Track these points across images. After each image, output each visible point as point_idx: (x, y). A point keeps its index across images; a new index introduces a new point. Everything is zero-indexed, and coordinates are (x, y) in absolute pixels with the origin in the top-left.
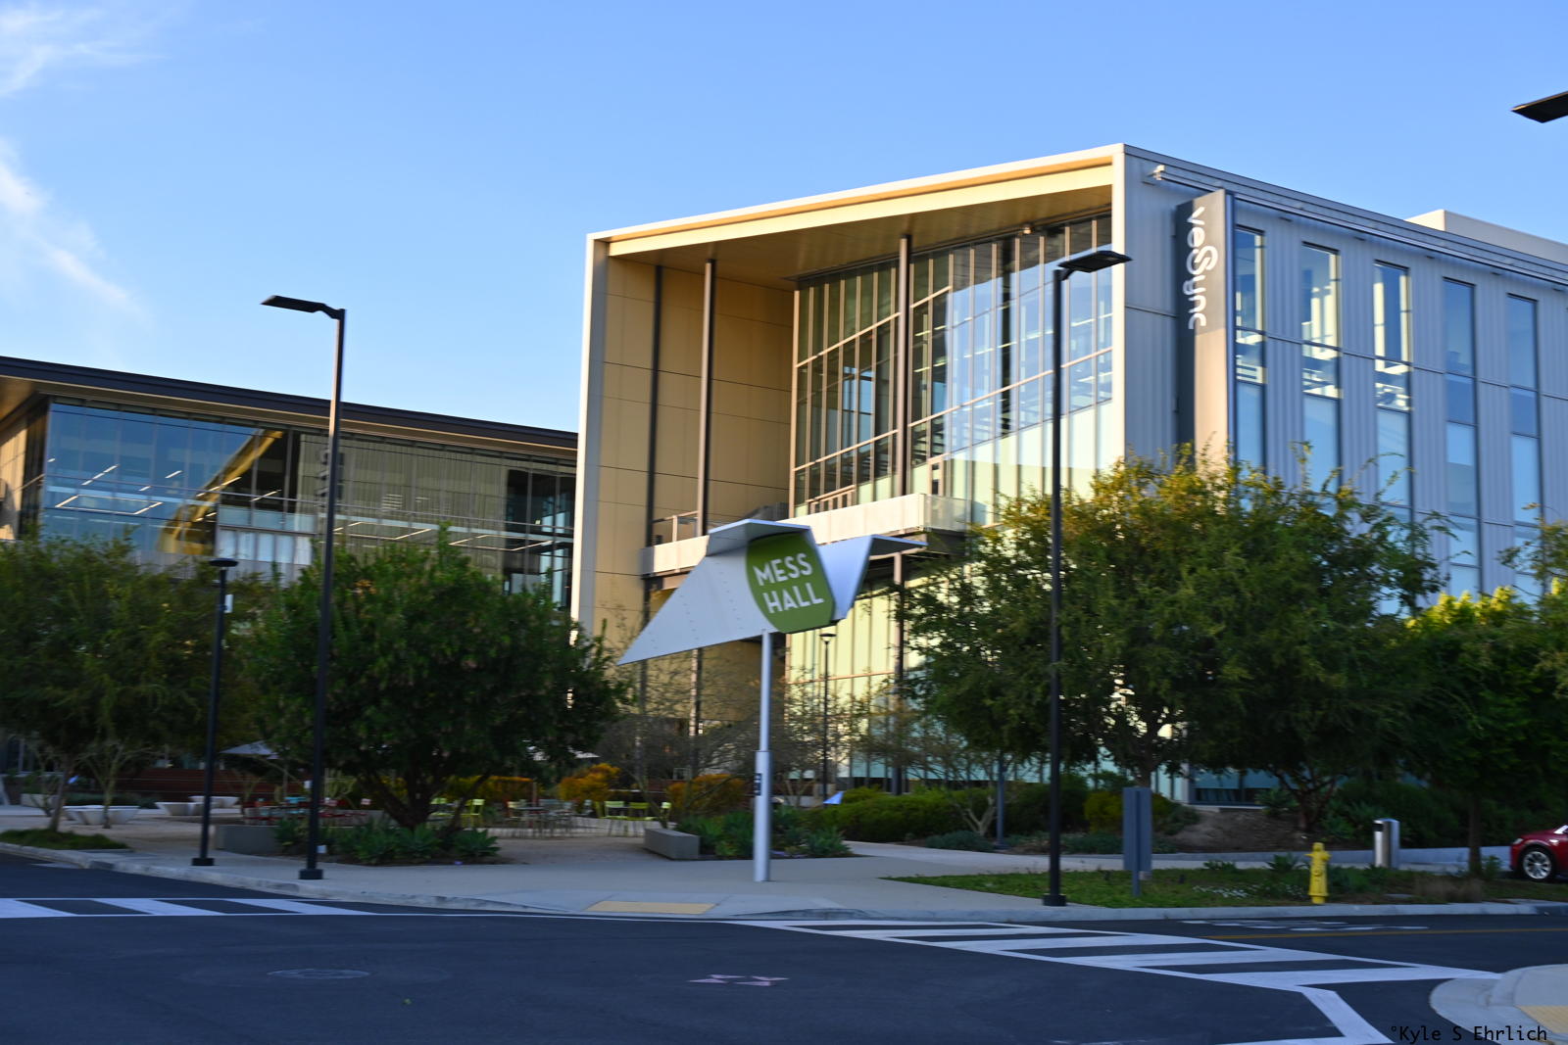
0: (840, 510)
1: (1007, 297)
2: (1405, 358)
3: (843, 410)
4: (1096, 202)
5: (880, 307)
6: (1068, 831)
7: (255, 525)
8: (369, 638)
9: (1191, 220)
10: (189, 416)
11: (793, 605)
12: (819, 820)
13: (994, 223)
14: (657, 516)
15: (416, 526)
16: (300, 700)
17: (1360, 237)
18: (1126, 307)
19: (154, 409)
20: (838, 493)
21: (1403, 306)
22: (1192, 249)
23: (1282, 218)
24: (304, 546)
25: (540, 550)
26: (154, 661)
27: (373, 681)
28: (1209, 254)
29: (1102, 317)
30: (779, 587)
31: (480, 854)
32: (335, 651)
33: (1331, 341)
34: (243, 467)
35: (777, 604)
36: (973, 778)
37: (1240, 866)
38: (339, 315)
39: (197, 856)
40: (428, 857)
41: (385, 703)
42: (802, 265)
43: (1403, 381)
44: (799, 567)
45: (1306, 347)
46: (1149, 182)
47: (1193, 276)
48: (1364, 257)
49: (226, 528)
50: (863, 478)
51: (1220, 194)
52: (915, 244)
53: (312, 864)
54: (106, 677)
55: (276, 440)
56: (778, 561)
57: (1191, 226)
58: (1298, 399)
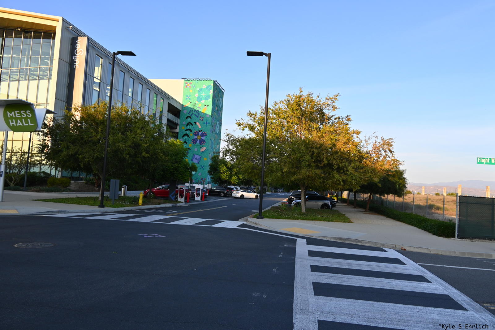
1: (3, 44)
11: (21, 124)
18: (59, 58)
22: (77, 49)
28: (81, 51)
30: (16, 119)
35: (14, 123)
44: (26, 114)
46: (68, 29)
47: (76, 55)
51: (85, 39)
56: (19, 111)
58: (92, 90)
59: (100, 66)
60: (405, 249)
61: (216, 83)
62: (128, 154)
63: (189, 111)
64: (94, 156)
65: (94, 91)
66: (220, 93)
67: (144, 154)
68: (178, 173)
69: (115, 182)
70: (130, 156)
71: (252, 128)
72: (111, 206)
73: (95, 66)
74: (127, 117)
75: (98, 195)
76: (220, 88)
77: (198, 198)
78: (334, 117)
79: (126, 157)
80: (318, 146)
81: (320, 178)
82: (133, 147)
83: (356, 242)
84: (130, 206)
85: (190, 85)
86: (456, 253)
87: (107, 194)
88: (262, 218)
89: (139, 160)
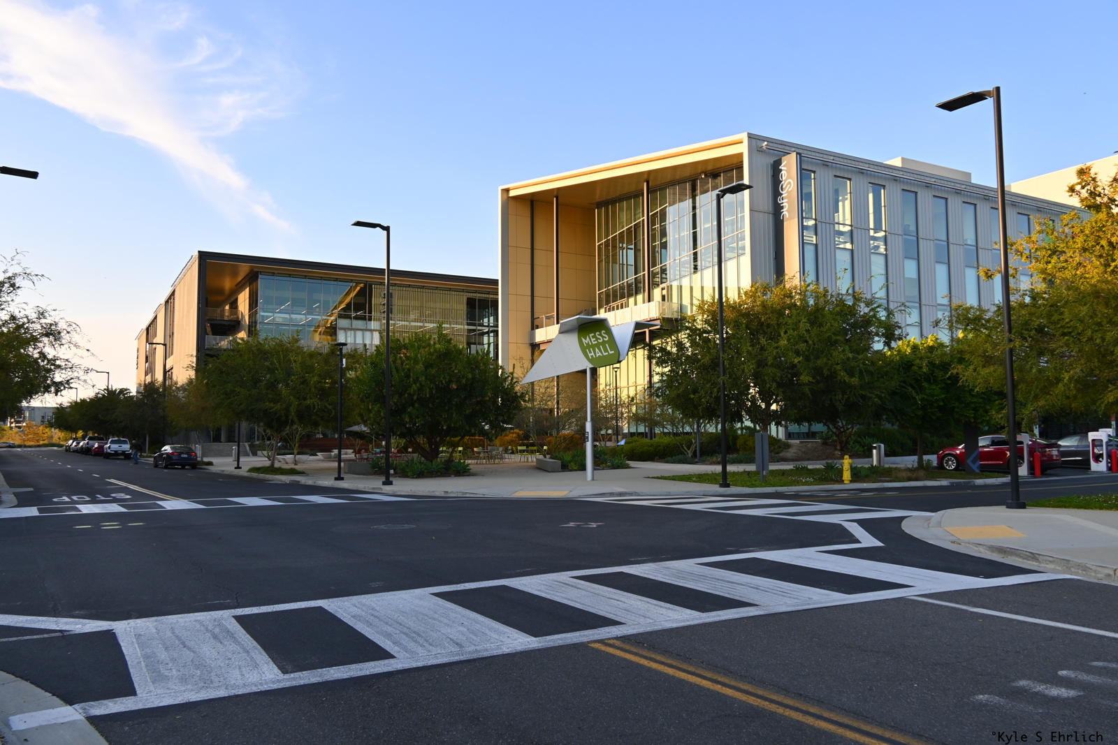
0: (620, 310)
1: (694, 208)
2: (884, 229)
3: (619, 264)
4: (735, 161)
5: (635, 215)
6: (730, 454)
7: (354, 327)
8: (408, 376)
9: (780, 168)
10: (321, 278)
11: (600, 354)
12: (615, 452)
13: (687, 173)
14: (535, 317)
15: (426, 325)
16: (378, 405)
17: (861, 172)
18: (751, 210)
19: (306, 276)
20: (619, 302)
21: (883, 204)
22: (781, 181)
23: (824, 165)
24: (376, 336)
25: (483, 334)
26: (313, 389)
27: (411, 395)
28: (789, 183)
29: (739, 215)
30: (593, 346)
31: (463, 472)
32: (393, 383)
33: (848, 222)
34: (347, 300)
35: (593, 354)
36: (685, 431)
37: (810, 467)
38: (387, 229)
39: (337, 476)
40: (439, 474)
41: (416, 405)
42: (598, 198)
43: (883, 239)
44: (602, 337)
45: (836, 226)
46: (760, 150)
47: (782, 194)
48: (863, 182)
49: (341, 329)
50: (630, 295)
51: (794, 155)
52: (650, 185)
53: (387, 478)
54: (292, 397)
55: (361, 288)
56: (593, 334)
57: (781, 170)
58: (833, 250)
59: (849, 196)
73: (838, 200)
77: (1097, 467)
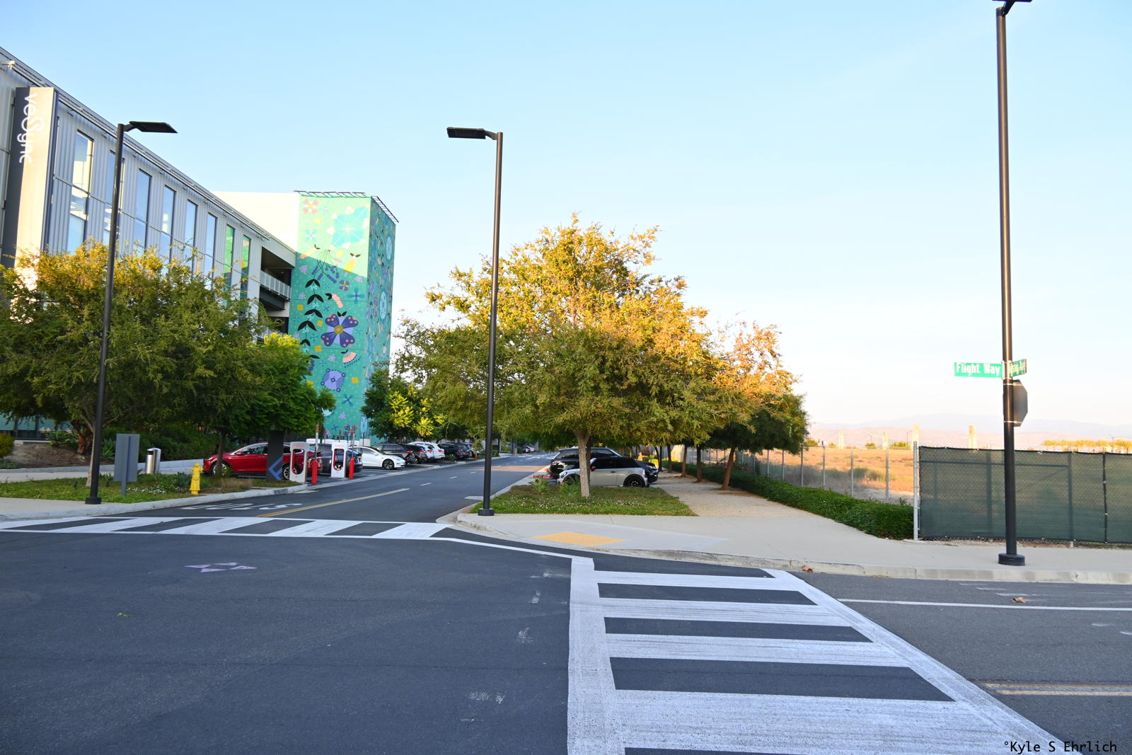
9: (26, 99)
22: (26, 116)
28: (38, 122)
33: (85, 188)
45: (73, 188)
47: (25, 132)
51: (50, 89)
57: (27, 102)
58: (67, 216)
59: (89, 158)
60: (810, 570)
61: (378, 202)
62: (159, 372)
63: (312, 269)
64: (70, 378)
65: (72, 219)
66: (387, 227)
67: (200, 370)
68: (289, 413)
69: (126, 442)
70: (166, 376)
71: (463, 306)
72: (118, 500)
73: (76, 158)
74: (156, 283)
75: (85, 473)
76: (388, 213)
77: (337, 473)
78: (648, 279)
79: (156, 378)
80: (615, 344)
81: (620, 417)
82: (174, 355)
83: (704, 558)
84: (169, 498)
85: (315, 207)
86: (918, 573)
87: (107, 470)
88: (492, 514)
89: (190, 384)
